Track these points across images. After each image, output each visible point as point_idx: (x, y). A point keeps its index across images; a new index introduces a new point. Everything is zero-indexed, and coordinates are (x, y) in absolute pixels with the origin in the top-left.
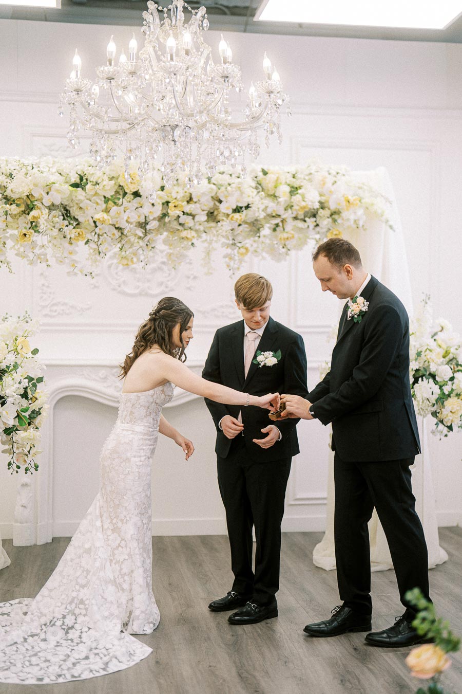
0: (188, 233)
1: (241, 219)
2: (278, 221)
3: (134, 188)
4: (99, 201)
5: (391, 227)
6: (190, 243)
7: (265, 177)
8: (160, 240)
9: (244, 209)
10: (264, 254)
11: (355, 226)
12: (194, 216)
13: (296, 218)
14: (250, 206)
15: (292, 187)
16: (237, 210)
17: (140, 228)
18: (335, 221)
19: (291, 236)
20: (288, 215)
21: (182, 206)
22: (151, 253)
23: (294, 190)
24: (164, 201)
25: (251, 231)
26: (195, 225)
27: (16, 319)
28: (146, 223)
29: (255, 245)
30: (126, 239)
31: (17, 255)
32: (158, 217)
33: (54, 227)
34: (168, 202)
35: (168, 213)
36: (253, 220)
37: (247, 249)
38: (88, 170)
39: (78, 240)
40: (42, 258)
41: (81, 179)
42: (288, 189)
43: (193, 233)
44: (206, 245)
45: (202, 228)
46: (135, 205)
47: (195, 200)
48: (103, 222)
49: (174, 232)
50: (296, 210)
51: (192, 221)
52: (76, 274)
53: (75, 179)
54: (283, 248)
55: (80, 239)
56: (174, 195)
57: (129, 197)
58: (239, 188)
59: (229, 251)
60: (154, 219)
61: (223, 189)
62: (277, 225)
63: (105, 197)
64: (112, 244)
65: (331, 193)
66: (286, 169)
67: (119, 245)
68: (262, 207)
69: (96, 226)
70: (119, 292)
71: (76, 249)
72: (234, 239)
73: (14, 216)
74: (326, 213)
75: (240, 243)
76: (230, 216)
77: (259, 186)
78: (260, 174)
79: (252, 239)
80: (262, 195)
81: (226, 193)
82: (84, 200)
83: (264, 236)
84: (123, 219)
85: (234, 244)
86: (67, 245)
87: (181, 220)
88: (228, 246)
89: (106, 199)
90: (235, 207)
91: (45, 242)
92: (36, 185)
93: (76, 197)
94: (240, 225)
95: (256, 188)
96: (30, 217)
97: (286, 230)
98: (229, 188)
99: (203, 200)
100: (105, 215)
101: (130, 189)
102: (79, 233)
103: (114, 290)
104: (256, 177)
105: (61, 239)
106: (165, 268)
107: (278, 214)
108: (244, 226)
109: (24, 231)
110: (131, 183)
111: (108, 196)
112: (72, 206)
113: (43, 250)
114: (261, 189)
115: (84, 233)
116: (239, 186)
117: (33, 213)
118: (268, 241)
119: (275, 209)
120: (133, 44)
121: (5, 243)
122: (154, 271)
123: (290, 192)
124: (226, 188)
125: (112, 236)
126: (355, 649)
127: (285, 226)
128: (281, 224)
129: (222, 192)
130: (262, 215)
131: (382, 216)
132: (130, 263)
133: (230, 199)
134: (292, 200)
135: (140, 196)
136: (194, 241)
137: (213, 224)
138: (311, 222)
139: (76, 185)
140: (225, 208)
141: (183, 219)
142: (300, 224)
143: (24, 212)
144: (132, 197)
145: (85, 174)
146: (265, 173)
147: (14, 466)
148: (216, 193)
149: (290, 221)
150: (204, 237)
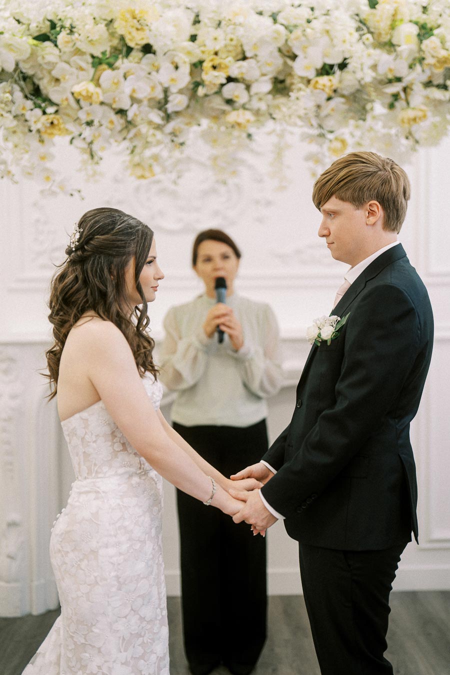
0: (238, 115)
1: (332, 86)
2: (396, 88)
3: (143, 39)
4: (84, 65)
6: (244, 135)
7: (373, 11)
9: (336, 68)
12: (248, 88)
13: (428, 84)
14: (347, 61)
15: (423, 27)
16: (326, 70)
17: (156, 110)
19: (420, 114)
20: (416, 77)
21: (227, 67)
22: (177, 154)
24: (195, 60)
25: (349, 110)
26: (250, 100)
28: (166, 101)
29: (358, 133)
30: (133, 131)
32: (187, 88)
33: (10, 112)
34: (201, 62)
35: (203, 81)
36: (353, 90)
37: (343, 142)
38: (64, 11)
39: (52, 134)
41: (53, 26)
42: (415, 30)
43: (248, 115)
44: (274, 139)
45: (263, 106)
46: (144, 67)
47: (248, 54)
48: (89, 97)
49: (217, 116)
50: (429, 65)
51: (245, 93)
52: (54, 193)
53: (38, 24)
54: (407, 138)
55: (55, 131)
56: (212, 46)
57: (136, 54)
58: (327, 32)
59: (314, 148)
60: (181, 92)
61: (298, 33)
62: (396, 96)
63: (93, 57)
64: (112, 140)
67: (127, 143)
68: (370, 62)
69: (81, 108)
71: (53, 150)
72: (320, 126)
75: (332, 132)
76: (312, 82)
77: (364, 27)
79: (352, 122)
80: (368, 39)
81: (303, 39)
82: (56, 63)
83: (374, 118)
84: (123, 92)
85: (322, 136)
86: (35, 143)
87: (227, 93)
88: (310, 138)
89: (96, 60)
90: (319, 66)
93: (43, 58)
94: (329, 99)
97: (412, 105)
98: (308, 32)
99: (264, 53)
100: (91, 87)
101: (136, 40)
102: (52, 123)
104: (357, 15)
105: (24, 134)
107: (398, 75)
108: (338, 101)
110: (137, 29)
111: (98, 54)
112: (41, 76)
114: (365, 30)
115: (61, 121)
116: (328, 28)
118: (379, 126)
119: (392, 67)
123: (419, 35)
124: (305, 30)
125: (110, 126)
127: (410, 98)
128: (402, 95)
129: (297, 38)
130: (368, 76)
132: (147, 174)
133: (310, 51)
134: (423, 47)
135: (154, 53)
136: (252, 130)
137: (281, 100)
139: (42, 38)
140: (303, 68)
141: (230, 90)
142: (437, 94)
144: (141, 54)
145: (60, 20)
146: (373, 5)
148: (286, 41)
149: (418, 89)
150: (270, 125)
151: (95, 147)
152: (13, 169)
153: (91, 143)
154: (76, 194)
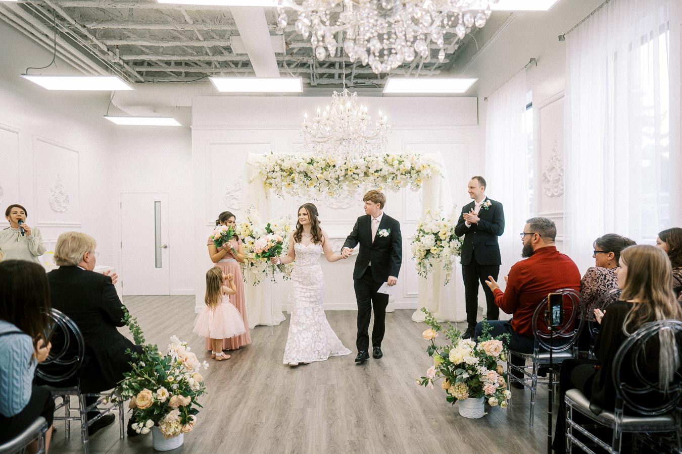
1: (379, 175)
2: (394, 175)
4: (319, 170)
5: (443, 177)
6: (357, 186)
8: (345, 185)
9: (379, 171)
10: (389, 190)
11: (427, 177)
12: (358, 175)
13: (402, 174)
14: (382, 169)
15: (400, 161)
16: (377, 171)
17: (336, 180)
18: (418, 174)
19: (400, 181)
20: (398, 173)
21: (353, 171)
22: (341, 190)
23: (400, 163)
25: (383, 180)
26: (359, 178)
27: (285, 218)
28: (339, 178)
29: (384, 186)
30: (330, 185)
31: (286, 192)
32: (344, 175)
33: (301, 181)
34: (347, 169)
35: (347, 174)
36: (383, 176)
37: (381, 187)
39: (311, 186)
40: (296, 194)
41: (312, 161)
42: (398, 162)
43: (358, 182)
44: (364, 186)
45: (362, 179)
46: (334, 171)
47: (358, 168)
48: (321, 178)
49: (350, 181)
50: (401, 171)
53: (309, 161)
54: (397, 187)
56: (350, 166)
57: (331, 167)
60: (342, 176)
61: (370, 163)
62: (394, 177)
64: (325, 187)
65: (416, 163)
66: (398, 154)
67: (328, 187)
68: (387, 170)
69: (318, 180)
70: (330, 207)
71: (310, 189)
72: (376, 184)
73: (285, 177)
74: (415, 171)
75: (378, 185)
76: (373, 174)
77: (386, 161)
78: (386, 156)
79: (383, 183)
80: (387, 165)
82: (313, 169)
83: (388, 182)
84: (329, 176)
85: (376, 186)
86: (307, 188)
87: (353, 176)
89: (322, 169)
90: (375, 170)
91: (298, 187)
92: (293, 164)
93: (310, 168)
94: (378, 178)
95: (384, 162)
96: (291, 177)
98: (373, 163)
99: (362, 168)
100: (321, 175)
101: (332, 164)
102: (311, 183)
103: (328, 206)
104: (384, 158)
105: (304, 185)
106: (349, 197)
107: (394, 172)
108: (380, 178)
109: (289, 183)
110: (332, 162)
111: (323, 167)
112: (308, 172)
113: (297, 190)
114: (386, 163)
115: (313, 183)
116: (377, 161)
117: (292, 175)
118: (390, 184)
119: (392, 171)
120: (328, 108)
121: (282, 188)
122: (344, 198)
125: (325, 184)
126: (422, 349)
127: (397, 178)
130: (387, 173)
131: (439, 172)
133: (373, 167)
134: (400, 167)
135: (336, 167)
136: (359, 185)
137: (367, 178)
138: (408, 175)
139: (309, 163)
140: (371, 171)
141: (354, 176)
142: (403, 177)
143: (289, 175)
145: (313, 159)
146: (388, 156)
147: (286, 277)
148: (367, 165)
149: (399, 175)
150: (363, 183)
152: (300, 193)
153: (320, 188)
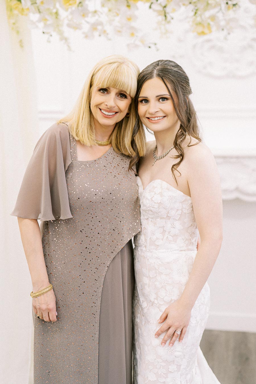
31: (69, 26)
52: (136, 46)
71: (137, 13)
86: (124, 8)
113: (96, 17)
121: (57, 13)
132: (206, 31)
151: (168, 10)
152: (108, 28)
153: (165, 7)
154: (153, 46)
